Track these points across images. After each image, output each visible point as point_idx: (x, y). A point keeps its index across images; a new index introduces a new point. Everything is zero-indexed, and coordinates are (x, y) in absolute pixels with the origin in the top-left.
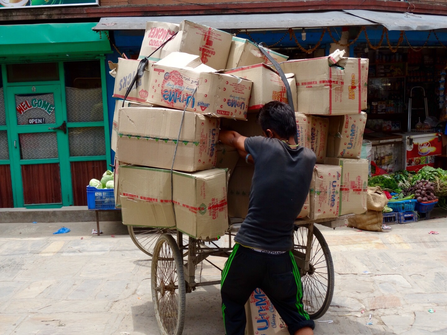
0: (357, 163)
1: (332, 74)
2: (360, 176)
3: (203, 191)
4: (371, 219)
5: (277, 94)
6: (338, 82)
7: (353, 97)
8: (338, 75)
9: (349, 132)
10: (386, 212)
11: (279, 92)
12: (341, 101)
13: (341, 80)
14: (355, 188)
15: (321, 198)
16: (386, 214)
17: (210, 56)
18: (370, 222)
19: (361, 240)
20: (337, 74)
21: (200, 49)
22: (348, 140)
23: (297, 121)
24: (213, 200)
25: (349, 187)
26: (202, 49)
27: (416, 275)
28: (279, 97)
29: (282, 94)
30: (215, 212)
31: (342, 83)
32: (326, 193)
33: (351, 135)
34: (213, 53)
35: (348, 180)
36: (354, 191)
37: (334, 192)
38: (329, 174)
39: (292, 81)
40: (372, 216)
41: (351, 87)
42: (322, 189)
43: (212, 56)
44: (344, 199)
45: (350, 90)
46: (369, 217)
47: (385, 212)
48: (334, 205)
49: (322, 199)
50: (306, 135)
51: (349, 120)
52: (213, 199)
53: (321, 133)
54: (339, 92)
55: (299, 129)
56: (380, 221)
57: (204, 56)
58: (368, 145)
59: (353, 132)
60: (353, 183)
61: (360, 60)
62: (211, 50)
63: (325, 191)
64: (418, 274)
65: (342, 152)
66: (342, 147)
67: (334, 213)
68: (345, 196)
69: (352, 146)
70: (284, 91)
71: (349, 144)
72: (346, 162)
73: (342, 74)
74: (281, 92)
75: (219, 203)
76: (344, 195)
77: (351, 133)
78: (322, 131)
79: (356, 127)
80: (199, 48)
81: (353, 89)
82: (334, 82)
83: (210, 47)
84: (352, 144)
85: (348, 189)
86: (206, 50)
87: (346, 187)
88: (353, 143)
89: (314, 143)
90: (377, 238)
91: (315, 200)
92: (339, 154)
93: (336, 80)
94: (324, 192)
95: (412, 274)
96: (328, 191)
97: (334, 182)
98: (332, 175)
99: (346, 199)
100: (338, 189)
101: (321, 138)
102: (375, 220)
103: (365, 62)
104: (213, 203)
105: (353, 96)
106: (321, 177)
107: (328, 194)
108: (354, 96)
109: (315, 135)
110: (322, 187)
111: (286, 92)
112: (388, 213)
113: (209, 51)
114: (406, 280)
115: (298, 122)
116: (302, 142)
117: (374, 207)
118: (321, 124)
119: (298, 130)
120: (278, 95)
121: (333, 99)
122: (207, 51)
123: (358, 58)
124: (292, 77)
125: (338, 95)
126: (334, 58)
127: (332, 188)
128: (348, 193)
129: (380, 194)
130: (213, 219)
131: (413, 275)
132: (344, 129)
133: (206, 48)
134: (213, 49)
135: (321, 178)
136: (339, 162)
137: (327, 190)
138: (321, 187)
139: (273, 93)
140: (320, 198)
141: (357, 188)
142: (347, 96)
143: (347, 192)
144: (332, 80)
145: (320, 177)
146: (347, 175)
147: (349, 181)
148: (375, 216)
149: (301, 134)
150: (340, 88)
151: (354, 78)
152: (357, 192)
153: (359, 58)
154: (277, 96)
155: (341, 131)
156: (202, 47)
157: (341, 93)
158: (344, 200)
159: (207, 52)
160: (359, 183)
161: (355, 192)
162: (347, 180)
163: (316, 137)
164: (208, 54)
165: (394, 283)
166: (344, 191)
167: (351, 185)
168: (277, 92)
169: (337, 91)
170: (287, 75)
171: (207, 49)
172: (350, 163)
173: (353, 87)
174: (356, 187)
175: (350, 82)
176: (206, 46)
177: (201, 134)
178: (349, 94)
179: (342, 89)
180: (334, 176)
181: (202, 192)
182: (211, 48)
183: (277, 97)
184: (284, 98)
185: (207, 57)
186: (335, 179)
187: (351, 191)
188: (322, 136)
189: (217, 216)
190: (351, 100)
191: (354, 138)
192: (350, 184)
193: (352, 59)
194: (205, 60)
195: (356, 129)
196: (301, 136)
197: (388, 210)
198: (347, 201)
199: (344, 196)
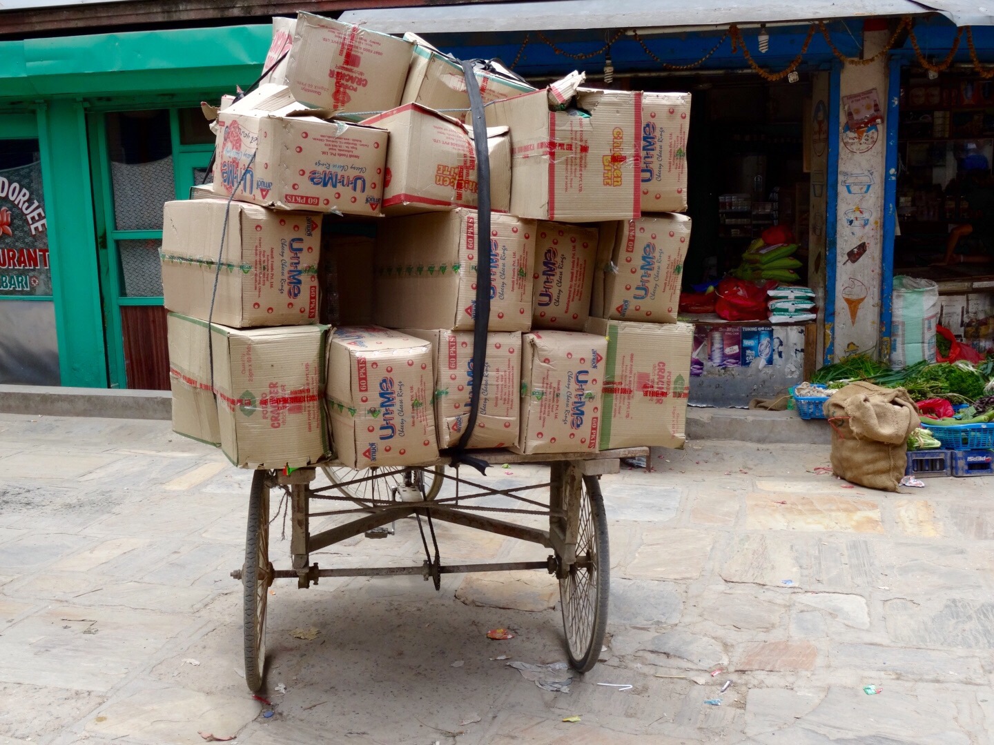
0: (659, 332)
1: (557, 128)
2: (663, 363)
3: (247, 364)
4: (873, 461)
5: (450, 172)
6: (573, 147)
7: (618, 182)
8: (572, 131)
9: (638, 261)
10: (922, 447)
11: (455, 168)
12: (580, 190)
13: (581, 140)
14: (649, 389)
15: (545, 408)
16: (922, 451)
17: (355, 90)
18: (871, 467)
19: (834, 508)
20: (570, 128)
21: (332, 74)
22: (636, 280)
23: (494, 233)
24: (273, 386)
25: (633, 387)
26: (336, 73)
27: (901, 600)
28: (455, 179)
29: (465, 171)
30: (278, 414)
31: (584, 149)
32: (557, 396)
33: (642, 268)
34: (362, 82)
35: (631, 372)
36: (646, 394)
37: (582, 395)
38: (569, 354)
39: (500, 145)
40: (876, 455)
41: (609, 158)
42: (547, 388)
43: (360, 88)
44: (617, 411)
45: (606, 164)
46: (870, 456)
47: (918, 448)
48: (582, 423)
49: (547, 410)
50: (516, 264)
51: (638, 234)
52: (271, 383)
53: (573, 262)
54: (576, 169)
55: (498, 251)
56: (896, 468)
57: (342, 89)
58: (927, 291)
59: (649, 262)
60: (642, 376)
61: (638, 98)
62: (357, 75)
63: (554, 392)
64: (908, 599)
65: (621, 306)
66: (619, 296)
67: (582, 442)
68: (621, 405)
69: (646, 294)
70: (468, 164)
71: (638, 288)
72: (627, 330)
73: (585, 129)
74: (461, 168)
75: (287, 395)
76: (618, 402)
77: (642, 263)
78: (576, 257)
79: (657, 250)
80: (329, 72)
81: (616, 164)
82: (561, 145)
83: (355, 69)
84: (646, 289)
85: (631, 391)
86: (345, 75)
87: (623, 386)
88: (651, 286)
89: (554, 284)
90: (874, 507)
91: (532, 411)
92: (613, 310)
93: (566, 142)
94: (552, 393)
95: (892, 597)
96: (563, 391)
97: (580, 372)
98: (577, 356)
99: (624, 412)
100: (595, 389)
101: (572, 273)
102: (882, 465)
103: (680, 101)
104: (271, 393)
105: (615, 179)
106: (547, 360)
107: (563, 398)
108: (619, 179)
109: (557, 265)
110: (547, 384)
111: (476, 168)
112: (927, 451)
113: (351, 79)
114: (867, 610)
115: (495, 235)
116: (502, 280)
117: (877, 434)
118: (573, 242)
119: (493, 252)
120: (452, 173)
121: (559, 185)
122: (347, 78)
123: (635, 90)
124: (503, 135)
125: (573, 175)
126: (560, 90)
127: (574, 386)
128: (629, 399)
129: (901, 406)
130: (273, 426)
131: (895, 601)
132: (623, 254)
133: (344, 72)
134: (361, 74)
135: (544, 362)
136: (608, 329)
137: (559, 389)
138: (546, 382)
139: (439, 169)
140: (543, 407)
141: (655, 389)
142: (600, 179)
143: (626, 397)
144: (557, 140)
145: (543, 359)
146: (628, 359)
147: (633, 372)
148: (882, 454)
149: (500, 263)
150: (578, 161)
151: (621, 138)
152: (655, 398)
153: (637, 92)
154: (450, 177)
155: (614, 258)
156: (336, 70)
157: (581, 170)
158: (617, 414)
159: (347, 81)
160: (661, 377)
161: (649, 397)
162: (628, 371)
163: (558, 271)
164: (349, 83)
165: (833, 614)
166: (619, 395)
167: (639, 383)
168: (450, 166)
169: (569, 167)
170: (491, 131)
171: (347, 73)
172: (639, 331)
173: (617, 159)
174: (653, 387)
175: (609, 147)
176: (345, 66)
177: (254, 248)
178: (604, 173)
179: (583, 163)
180: (582, 359)
181: (244, 365)
182: (356, 71)
183: (450, 180)
184: (468, 182)
185: (348, 91)
186: (587, 366)
187: (638, 394)
188: (575, 269)
189: (283, 422)
190: (612, 187)
191: (652, 276)
192: (636, 380)
193: (617, 94)
194: (344, 97)
195: (657, 254)
196: (501, 266)
197: (929, 444)
198: (627, 416)
199: (618, 405)
